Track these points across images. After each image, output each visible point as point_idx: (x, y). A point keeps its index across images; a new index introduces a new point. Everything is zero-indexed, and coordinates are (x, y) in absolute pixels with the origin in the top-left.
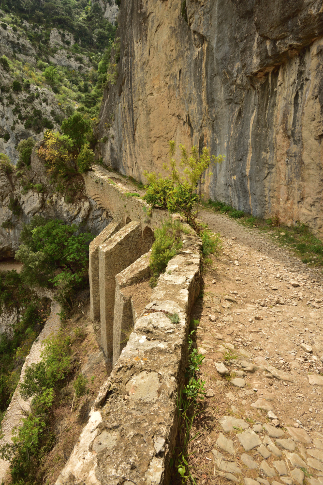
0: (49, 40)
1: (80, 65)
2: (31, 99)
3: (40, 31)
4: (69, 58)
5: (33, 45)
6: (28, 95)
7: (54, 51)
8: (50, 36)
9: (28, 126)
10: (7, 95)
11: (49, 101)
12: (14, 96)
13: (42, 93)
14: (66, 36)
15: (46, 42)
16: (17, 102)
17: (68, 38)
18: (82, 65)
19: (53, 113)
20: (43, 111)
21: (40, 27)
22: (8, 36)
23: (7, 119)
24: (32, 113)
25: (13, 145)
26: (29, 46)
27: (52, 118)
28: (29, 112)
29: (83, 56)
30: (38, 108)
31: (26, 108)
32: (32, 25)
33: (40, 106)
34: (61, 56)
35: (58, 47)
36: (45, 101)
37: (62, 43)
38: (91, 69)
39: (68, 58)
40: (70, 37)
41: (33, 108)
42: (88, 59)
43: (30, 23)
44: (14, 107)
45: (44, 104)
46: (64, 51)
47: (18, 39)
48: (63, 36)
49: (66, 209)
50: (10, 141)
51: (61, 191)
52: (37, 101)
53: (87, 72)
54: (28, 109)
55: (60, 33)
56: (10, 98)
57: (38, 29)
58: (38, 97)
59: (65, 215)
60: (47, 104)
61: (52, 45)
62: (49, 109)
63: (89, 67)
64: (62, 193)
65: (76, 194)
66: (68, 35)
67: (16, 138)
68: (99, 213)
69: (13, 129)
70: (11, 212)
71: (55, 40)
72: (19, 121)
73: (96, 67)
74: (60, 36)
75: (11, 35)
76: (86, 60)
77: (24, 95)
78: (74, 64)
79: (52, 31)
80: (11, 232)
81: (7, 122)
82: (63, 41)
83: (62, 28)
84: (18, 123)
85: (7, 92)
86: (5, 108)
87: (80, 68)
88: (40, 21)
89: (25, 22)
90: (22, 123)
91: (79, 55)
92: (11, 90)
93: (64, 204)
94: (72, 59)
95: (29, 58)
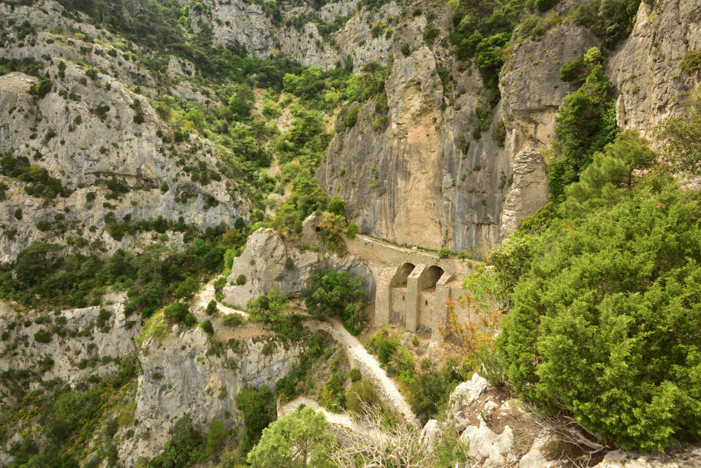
0: (167, 68)
1: (207, 99)
2: (194, 151)
3: (153, 57)
4: (195, 91)
5: (153, 75)
6: (190, 146)
7: (177, 83)
8: (168, 64)
9: (194, 179)
10: (169, 146)
11: (213, 153)
12: (175, 146)
13: (205, 144)
14: (187, 66)
15: (163, 71)
16: (179, 153)
17: (188, 68)
18: (210, 99)
19: (218, 164)
20: (208, 162)
21: (153, 52)
22: (130, 68)
23: (168, 170)
24: (196, 164)
25: (172, 197)
26: (148, 76)
27: (217, 169)
28: (191, 163)
29: (209, 89)
30: (202, 159)
31: (188, 159)
32: (142, 48)
33: (203, 157)
34: (184, 89)
35: (178, 77)
36: (209, 152)
37: (182, 73)
38: (219, 104)
39: (193, 91)
40: (191, 67)
41: (196, 159)
42: (214, 92)
43: (139, 46)
44: (178, 159)
45: (208, 155)
46: (188, 83)
47: (138, 70)
48: (184, 65)
49: (337, 261)
50: (168, 192)
51: (332, 250)
52: (200, 152)
53: (215, 106)
54: (191, 160)
55: (179, 62)
56: (171, 149)
57: (151, 54)
58: (200, 148)
59: (335, 266)
60: (212, 155)
61: (172, 75)
62: (214, 160)
63: (217, 101)
64: (333, 251)
65: (343, 252)
66: (189, 64)
67: (177, 190)
68: (358, 262)
69: (175, 180)
70: (283, 268)
71: (175, 69)
72: (185, 173)
73: (226, 103)
74: (179, 65)
75: (133, 65)
76: (213, 94)
77: (185, 146)
78: (201, 98)
79: (171, 60)
80: (280, 283)
81: (169, 173)
82: (184, 71)
83: (181, 56)
84: (183, 175)
85: (168, 143)
86: (167, 159)
87: (207, 102)
88: (151, 45)
89: (133, 44)
90: (188, 176)
91: (206, 89)
92: (173, 141)
93: (336, 258)
94: (198, 93)
95: (150, 90)
